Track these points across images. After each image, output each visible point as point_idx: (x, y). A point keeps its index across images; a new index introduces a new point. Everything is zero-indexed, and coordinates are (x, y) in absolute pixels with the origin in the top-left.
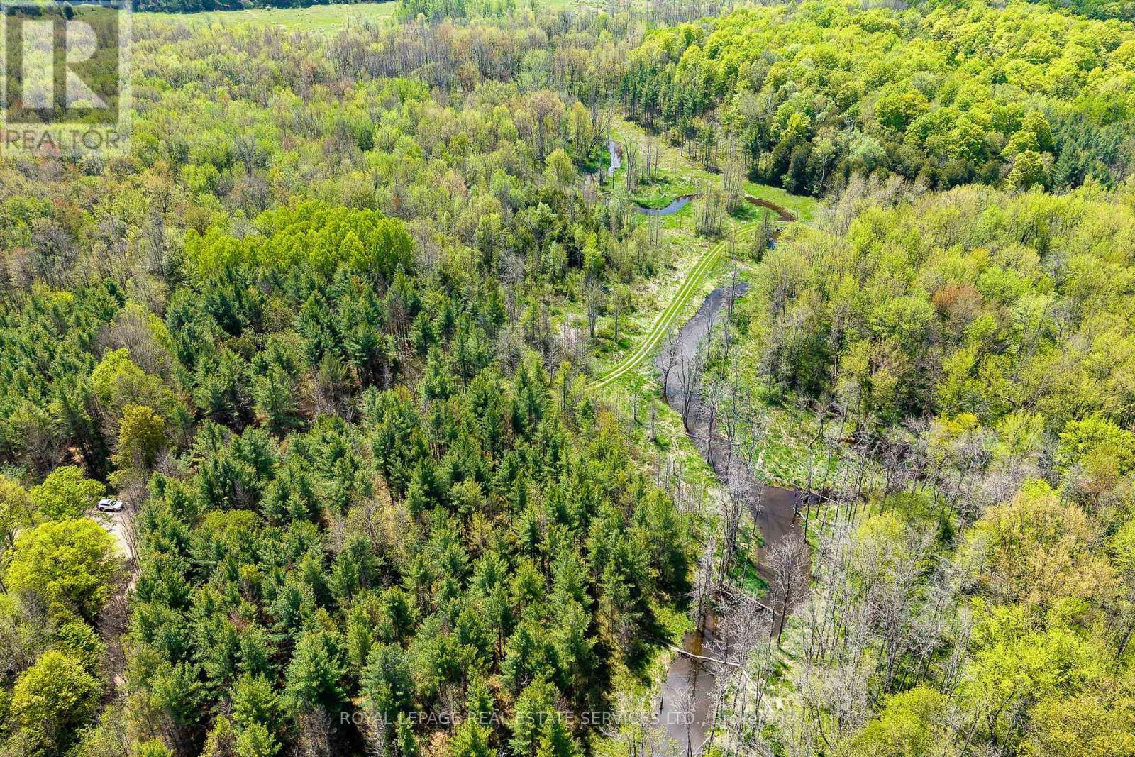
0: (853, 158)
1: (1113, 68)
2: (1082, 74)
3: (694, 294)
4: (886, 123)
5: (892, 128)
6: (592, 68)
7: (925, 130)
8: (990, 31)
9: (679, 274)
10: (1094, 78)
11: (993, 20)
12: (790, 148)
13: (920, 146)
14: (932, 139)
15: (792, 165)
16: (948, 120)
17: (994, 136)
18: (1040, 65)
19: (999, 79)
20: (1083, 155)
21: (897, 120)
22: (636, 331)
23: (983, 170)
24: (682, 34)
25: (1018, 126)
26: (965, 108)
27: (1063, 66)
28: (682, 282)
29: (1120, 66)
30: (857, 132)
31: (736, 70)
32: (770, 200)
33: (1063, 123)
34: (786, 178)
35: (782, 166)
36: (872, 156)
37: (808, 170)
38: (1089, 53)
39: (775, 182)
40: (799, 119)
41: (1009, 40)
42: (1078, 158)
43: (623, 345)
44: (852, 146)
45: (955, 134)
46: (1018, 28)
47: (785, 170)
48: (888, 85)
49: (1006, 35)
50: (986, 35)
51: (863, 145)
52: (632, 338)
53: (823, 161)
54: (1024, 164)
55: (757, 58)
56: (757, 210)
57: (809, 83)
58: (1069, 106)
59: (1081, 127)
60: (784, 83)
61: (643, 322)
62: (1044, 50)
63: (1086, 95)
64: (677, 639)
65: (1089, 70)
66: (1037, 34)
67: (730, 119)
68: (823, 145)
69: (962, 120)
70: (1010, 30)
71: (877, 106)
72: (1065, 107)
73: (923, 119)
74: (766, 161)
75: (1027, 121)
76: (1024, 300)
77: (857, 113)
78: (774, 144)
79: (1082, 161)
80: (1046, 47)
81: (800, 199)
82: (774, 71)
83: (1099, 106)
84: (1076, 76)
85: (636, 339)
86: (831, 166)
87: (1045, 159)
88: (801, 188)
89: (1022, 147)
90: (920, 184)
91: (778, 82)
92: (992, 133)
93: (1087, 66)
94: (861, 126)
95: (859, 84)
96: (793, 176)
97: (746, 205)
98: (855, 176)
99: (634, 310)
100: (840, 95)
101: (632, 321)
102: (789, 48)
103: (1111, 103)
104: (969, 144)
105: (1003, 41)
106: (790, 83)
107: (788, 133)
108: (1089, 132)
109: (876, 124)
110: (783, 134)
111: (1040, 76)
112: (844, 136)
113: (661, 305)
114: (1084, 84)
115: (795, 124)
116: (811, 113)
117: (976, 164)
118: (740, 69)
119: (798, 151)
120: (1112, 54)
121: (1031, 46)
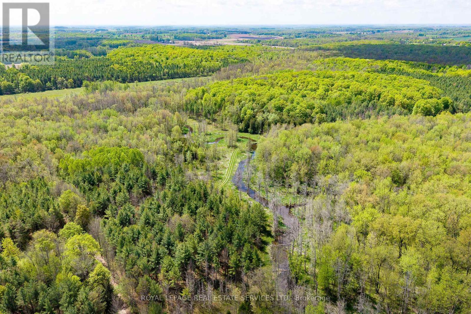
0: (270, 120)
1: (334, 91)
2: (326, 93)
3: (235, 163)
4: (277, 110)
5: (279, 111)
6: (172, 103)
7: (289, 111)
8: (297, 84)
9: (228, 158)
10: (330, 94)
11: (296, 80)
12: (249, 120)
13: (289, 116)
14: (291, 113)
15: (250, 125)
16: (294, 108)
17: (308, 111)
18: (313, 92)
19: (304, 96)
20: (334, 114)
21: (280, 109)
22: (221, 174)
23: (308, 120)
24: (201, 90)
25: (314, 108)
26: (298, 103)
27: (320, 91)
28: (230, 160)
29: (336, 90)
30: (268, 114)
31: (224, 100)
32: (246, 137)
33: (325, 106)
34: (249, 130)
35: (247, 126)
36: (275, 119)
37: (256, 126)
38: (327, 88)
39: (246, 131)
40: (249, 112)
41: (302, 86)
42: (333, 115)
43: (220, 178)
44: (269, 117)
45: (298, 111)
46: (304, 83)
47: (249, 127)
48: (274, 99)
49: (301, 84)
50: (295, 85)
51: (272, 117)
52: (222, 176)
53: (261, 123)
54: (319, 118)
55: (230, 95)
56: (243, 139)
57: (250, 101)
58: (325, 102)
59: (330, 107)
60: (241, 102)
61: (223, 172)
62: (314, 87)
63: (329, 99)
64: (271, 243)
65: (328, 92)
66: (310, 83)
67: (226, 115)
68: (259, 118)
69: (298, 107)
70: (302, 83)
71: (273, 105)
72: (324, 102)
73: (287, 108)
74: (242, 126)
75: (316, 106)
76: (333, 148)
77: (267, 108)
78: (243, 120)
79: (334, 116)
80: (314, 86)
81: (255, 136)
82: (237, 98)
83: (334, 102)
84: (325, 94)
85: (223, 176)
86: (263, 124)
87: (324, 115)
88: (254, 132)
89: (317, 113)
90: (292, 125)
91: (240, 101)
92: (308, 110)
93: (327, 91)
94: (269, 112)
95: (265, 100)
96: (252, 129)
97: (240, 138)
98: (272, 125)
99: (218, 169)
100: (260, 103)
101: (219, 172)
102: (240, 91)
103: (336, 100)
104: (302, 113)
105: (301, 86)
106: (243, 102)
107: (248, 116)
108: (333, 108)
109: (274, 111)
110: (245, 117)
111: (315, 95)
112: (265, 115)
113: (227, 167)
114: (327, 96)
115: (249, 113)
116: (253, 109)
117: (306, 119)
118: (226, 99)
119: (252, 121)
120: (333, 87)
121: (309, 87)
